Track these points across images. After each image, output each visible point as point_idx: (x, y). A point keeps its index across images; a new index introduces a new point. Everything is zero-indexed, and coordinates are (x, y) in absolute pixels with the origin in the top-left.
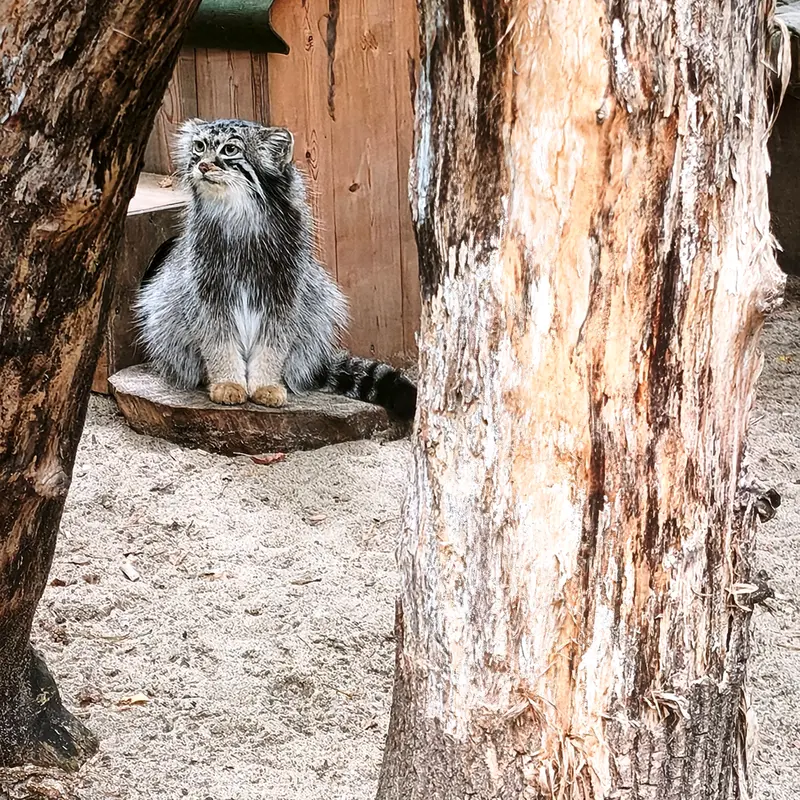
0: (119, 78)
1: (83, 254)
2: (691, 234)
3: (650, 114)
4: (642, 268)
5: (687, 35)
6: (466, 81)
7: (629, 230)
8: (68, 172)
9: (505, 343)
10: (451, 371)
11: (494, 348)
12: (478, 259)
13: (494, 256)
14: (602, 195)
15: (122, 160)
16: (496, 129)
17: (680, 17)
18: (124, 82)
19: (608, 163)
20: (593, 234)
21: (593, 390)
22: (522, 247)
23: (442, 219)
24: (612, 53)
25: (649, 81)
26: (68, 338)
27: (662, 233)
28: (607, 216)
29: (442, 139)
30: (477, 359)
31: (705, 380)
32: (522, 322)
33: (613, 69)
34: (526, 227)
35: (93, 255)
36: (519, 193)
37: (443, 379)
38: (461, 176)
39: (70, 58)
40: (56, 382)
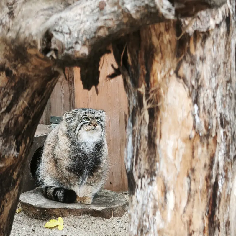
1: (12, 174)
2: (222, 176)
3: (208, 136)
4: (205, 188)
5: (220, 108)
6: (144, 124)
7: (201, 175)
8: (7, 147)
9: (158, 213)
10: (140, 222)
11: (154, 214)
12: (149, 184)
13: (154, 183)
14: (191, 163)
15: (26, 142)
16: (154, 141)
17: (217, 103)
18: (26, 117)
19: (193, 152)
20: (188, 176)
21: (189, 229)
22: (164, 180)
23: (136, 170)
24: (194, 116)
25: (207, 125)
26: (7, 201)
27: (212, 176)
28: (193, 170)
29: (136, 143)
30: (148, 218)
31: (228, 225)
32: (164, 205)
33: (195, 120)
34: (165, 173)
35: (16, 174)
36: (162, 161)
37: (137, 224)
38: (143, 155)
39: (8, 110)
40: (3, 216)
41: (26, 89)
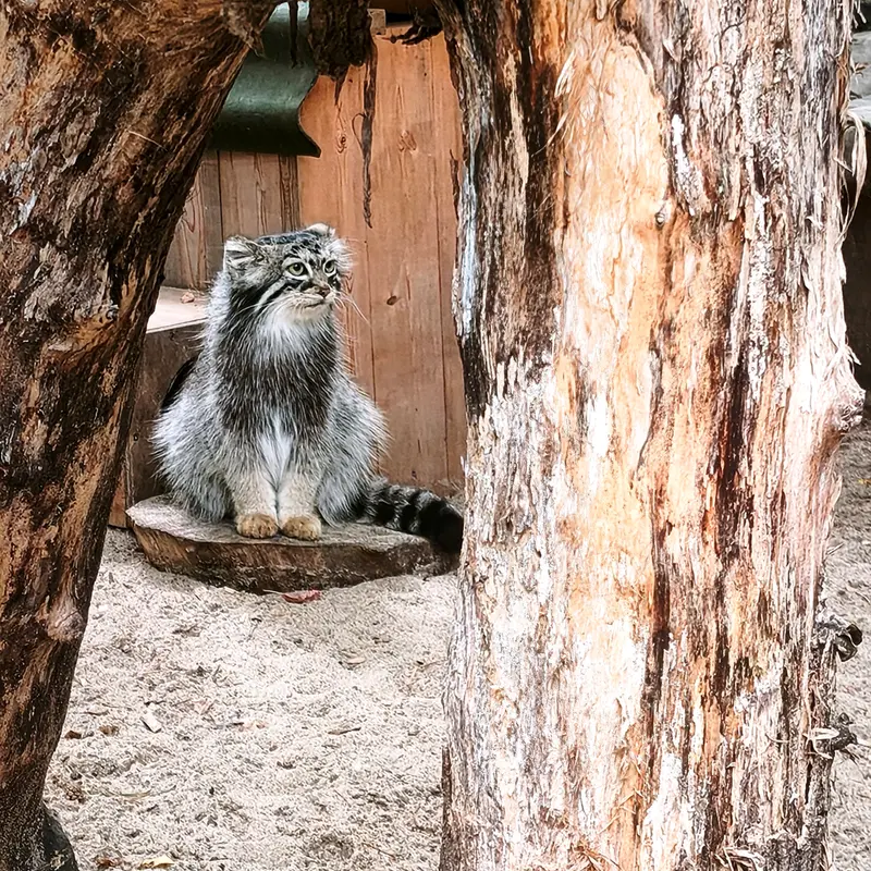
0: (137, 184)
1: (99, 375)
2: (760, 347)
3: (713, 218)
4: (708, 384)
5: (753, 131)
6: (513, 183)
7: (693, 342)
8: (81, 286)
9: (558, 468)
10: (501, 500)
11: (547, 472)
12: (529, 376)
13: (547, 372)
14: (662, 306)
15: (141, 274)
16: (547, 235)
17: (745, 112)
18: (142, 189)
19: (669, 270)
20: (654, 348)
21: (655, 517)
22: (576, 363)
23: (489, 333)
24: (672, 152)
25: (712, 181)
26: (82, 466)
27: (729, 346)
28: (668, 328)
29: (488, 246)
30: (529, 485)
31: (778, 506)
32: (577, 444)
33: (673, 168)
34: (580, 340)
35: (110, 377)
36: (572, 303)
37: (491, 507)
38: (510, 286)
39: (84, 163)
40: (70, 516)
41: (139, 92)
